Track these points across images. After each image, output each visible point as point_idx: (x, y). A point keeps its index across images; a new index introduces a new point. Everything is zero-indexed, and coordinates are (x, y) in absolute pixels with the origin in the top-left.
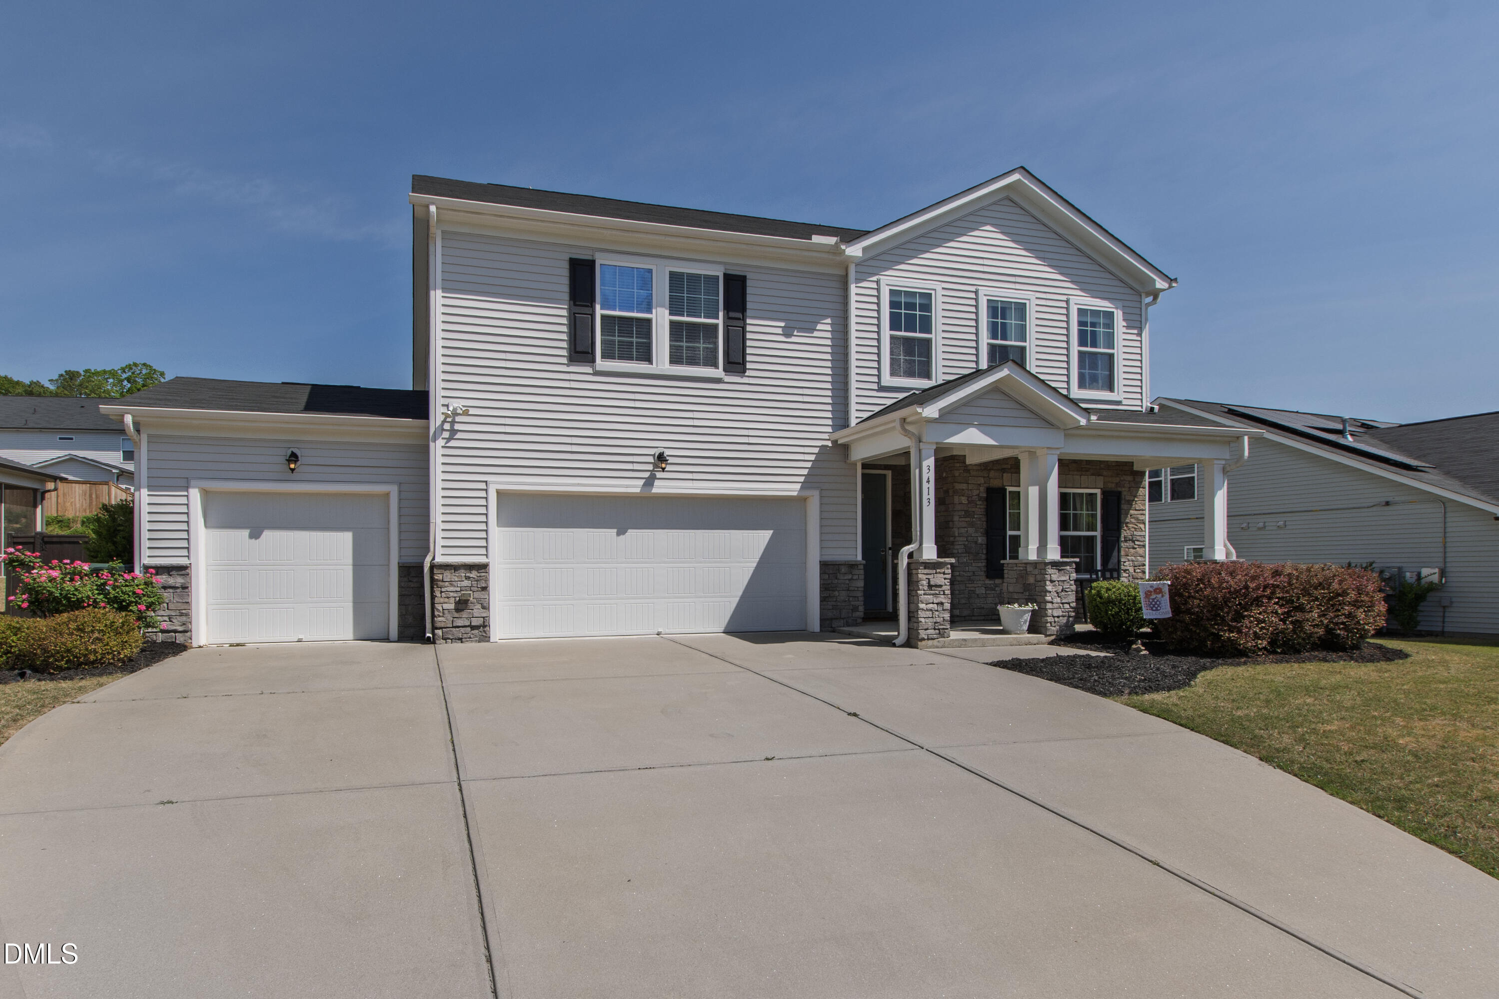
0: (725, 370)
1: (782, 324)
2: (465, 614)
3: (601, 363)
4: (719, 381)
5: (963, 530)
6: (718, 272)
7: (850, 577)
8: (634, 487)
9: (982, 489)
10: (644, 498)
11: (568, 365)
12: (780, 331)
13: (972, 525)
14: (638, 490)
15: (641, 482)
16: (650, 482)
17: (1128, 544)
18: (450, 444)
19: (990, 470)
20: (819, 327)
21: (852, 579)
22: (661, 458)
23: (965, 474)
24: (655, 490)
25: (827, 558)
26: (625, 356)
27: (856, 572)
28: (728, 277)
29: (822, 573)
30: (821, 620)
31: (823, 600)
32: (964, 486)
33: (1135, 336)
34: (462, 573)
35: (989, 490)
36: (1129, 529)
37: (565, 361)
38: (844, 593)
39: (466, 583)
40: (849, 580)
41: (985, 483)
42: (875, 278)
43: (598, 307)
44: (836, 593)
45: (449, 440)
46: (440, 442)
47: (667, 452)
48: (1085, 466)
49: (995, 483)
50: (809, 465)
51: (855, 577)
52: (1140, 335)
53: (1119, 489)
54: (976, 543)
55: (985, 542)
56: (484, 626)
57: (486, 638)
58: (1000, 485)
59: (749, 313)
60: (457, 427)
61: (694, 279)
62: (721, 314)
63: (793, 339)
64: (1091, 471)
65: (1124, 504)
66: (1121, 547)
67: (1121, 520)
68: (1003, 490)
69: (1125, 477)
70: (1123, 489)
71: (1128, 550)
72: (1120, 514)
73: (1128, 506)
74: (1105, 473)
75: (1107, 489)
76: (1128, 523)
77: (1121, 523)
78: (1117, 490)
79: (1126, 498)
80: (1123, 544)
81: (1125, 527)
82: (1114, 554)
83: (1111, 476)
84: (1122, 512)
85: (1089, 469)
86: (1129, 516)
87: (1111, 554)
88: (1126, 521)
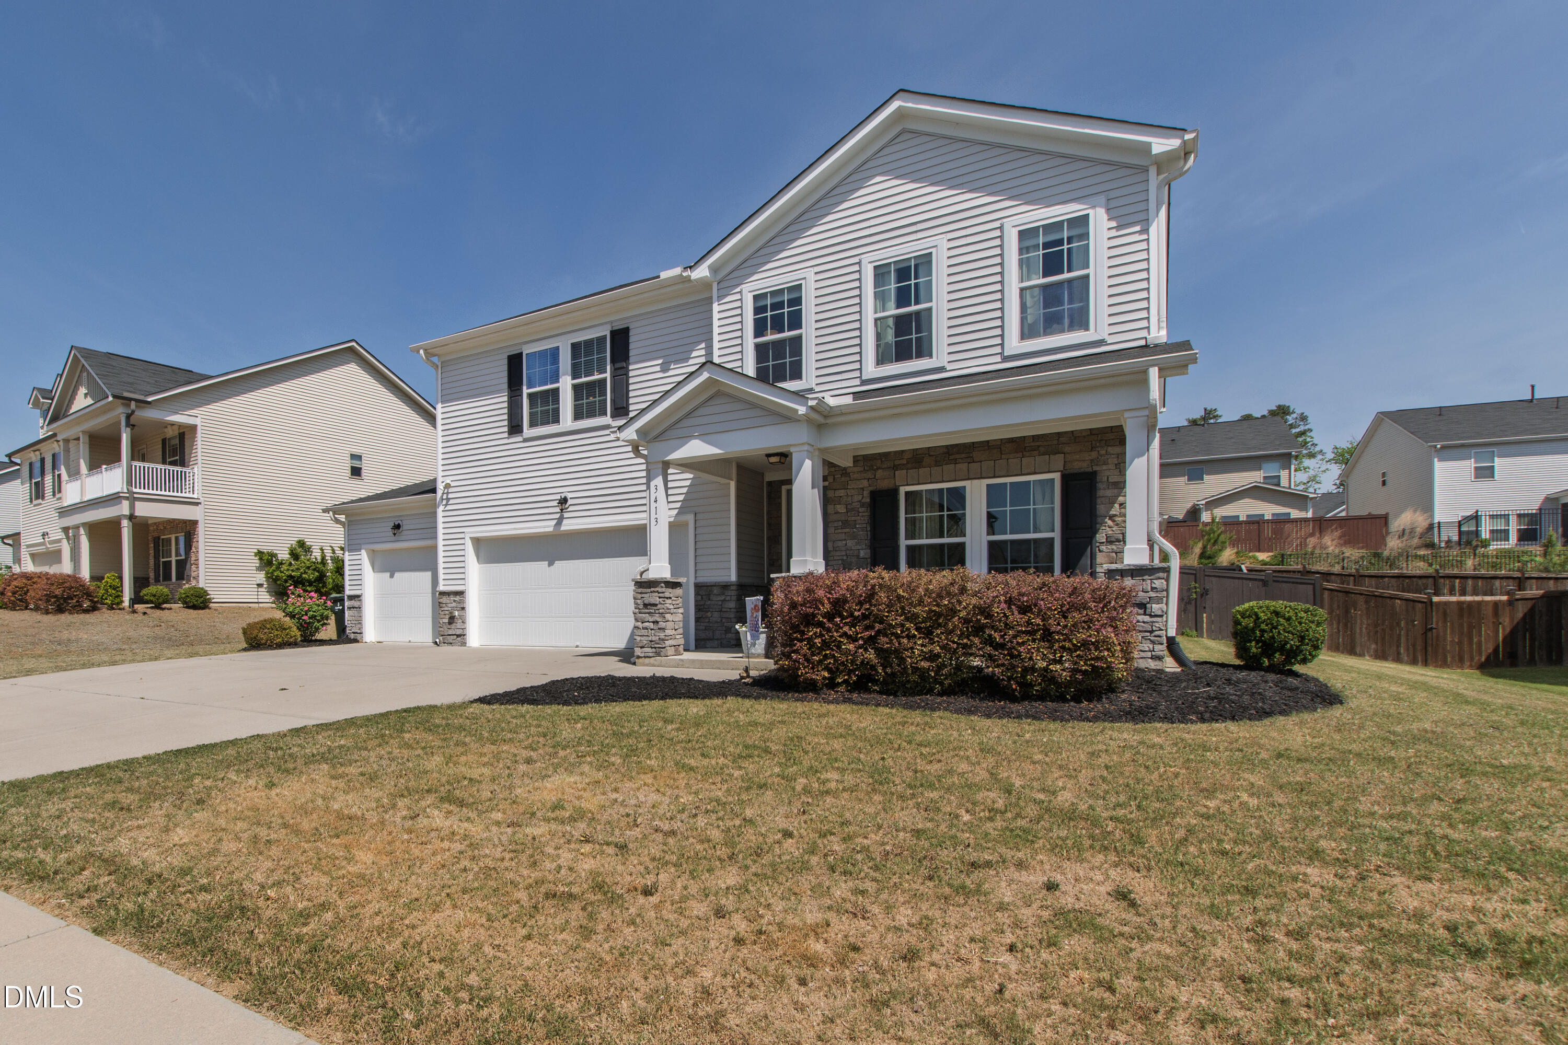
0: (612, 417)
1: (660, 361)
2: (453, 626)
3: (527, 432)
4: (607, 427)
5: (840, 544)
6: (606, 332)
7: (722, 598)
8: (547, 527)
9: (866, 493)
10: (556, 535)
11: (508, 438)
12: (658, 368)
13: (853, 537)
14: (551, 529)
15: (554, 522)
16: (560, 521)
17: (1114, 547)
18: (449, 508)
19: (878, 469)
20: (694, 354)
21: (725, 600)
22: (563, 501)
23: (843, 479)
24: (563, 528)
25: (700, 580)
26: (545, 422)
27: (730, 593)
28: (613, 333)
29: (697, 594)
30: (696, 640)
31: (697, 620)
32: (841, 493)
33: (1137, 235)
34: (452, 598)
35: (874, 495)
36: (1117, 525)
37: (506, 435)
38: (716, 615)
39: (454, 604)
40: (723, 601)
41: (870, 486)
42: (738, 290)
43: (525, 388)
44: (709, 614)
45: (446, 505)
46: (441, 508)
47: (569, 496)
48: (1032, 444)
49: (884, 484)
50: (685, 490)
51: (728, 598)
52: (1145, 231)
53: (1095, 468)
54: (858, 556)
55: (868, 556)
56: (462, 636)
57: (464, 644)
58: (891, 486)
59: (631, 360)
60: (450, 496)
61: (589, 343)
62: (608, 368)
63: (671, 373)
64: (1042, 449)
65: (1104, 489)
66: (1100, 551)
67: (1098, 513)
68: (895, 492)
69: (1110, 449)
70: (1104, 467)
71: (1114, 555)
72: (1096, 504)
73: (1116, 491)
74: (1067, 449)
75: (1072, 471)
76: (1115, 515)
77: (1096, 516)
78: (1090, 470)
79: (1110, 480)
80: (1103, 548)
81: (1110, 523)
82: (1082, 561)
83: (1081, 451)
84: (1099, 501)
85: (1039, 446)
86: (1117, 506)
87: (1078, 562)
88: (1111, 513)
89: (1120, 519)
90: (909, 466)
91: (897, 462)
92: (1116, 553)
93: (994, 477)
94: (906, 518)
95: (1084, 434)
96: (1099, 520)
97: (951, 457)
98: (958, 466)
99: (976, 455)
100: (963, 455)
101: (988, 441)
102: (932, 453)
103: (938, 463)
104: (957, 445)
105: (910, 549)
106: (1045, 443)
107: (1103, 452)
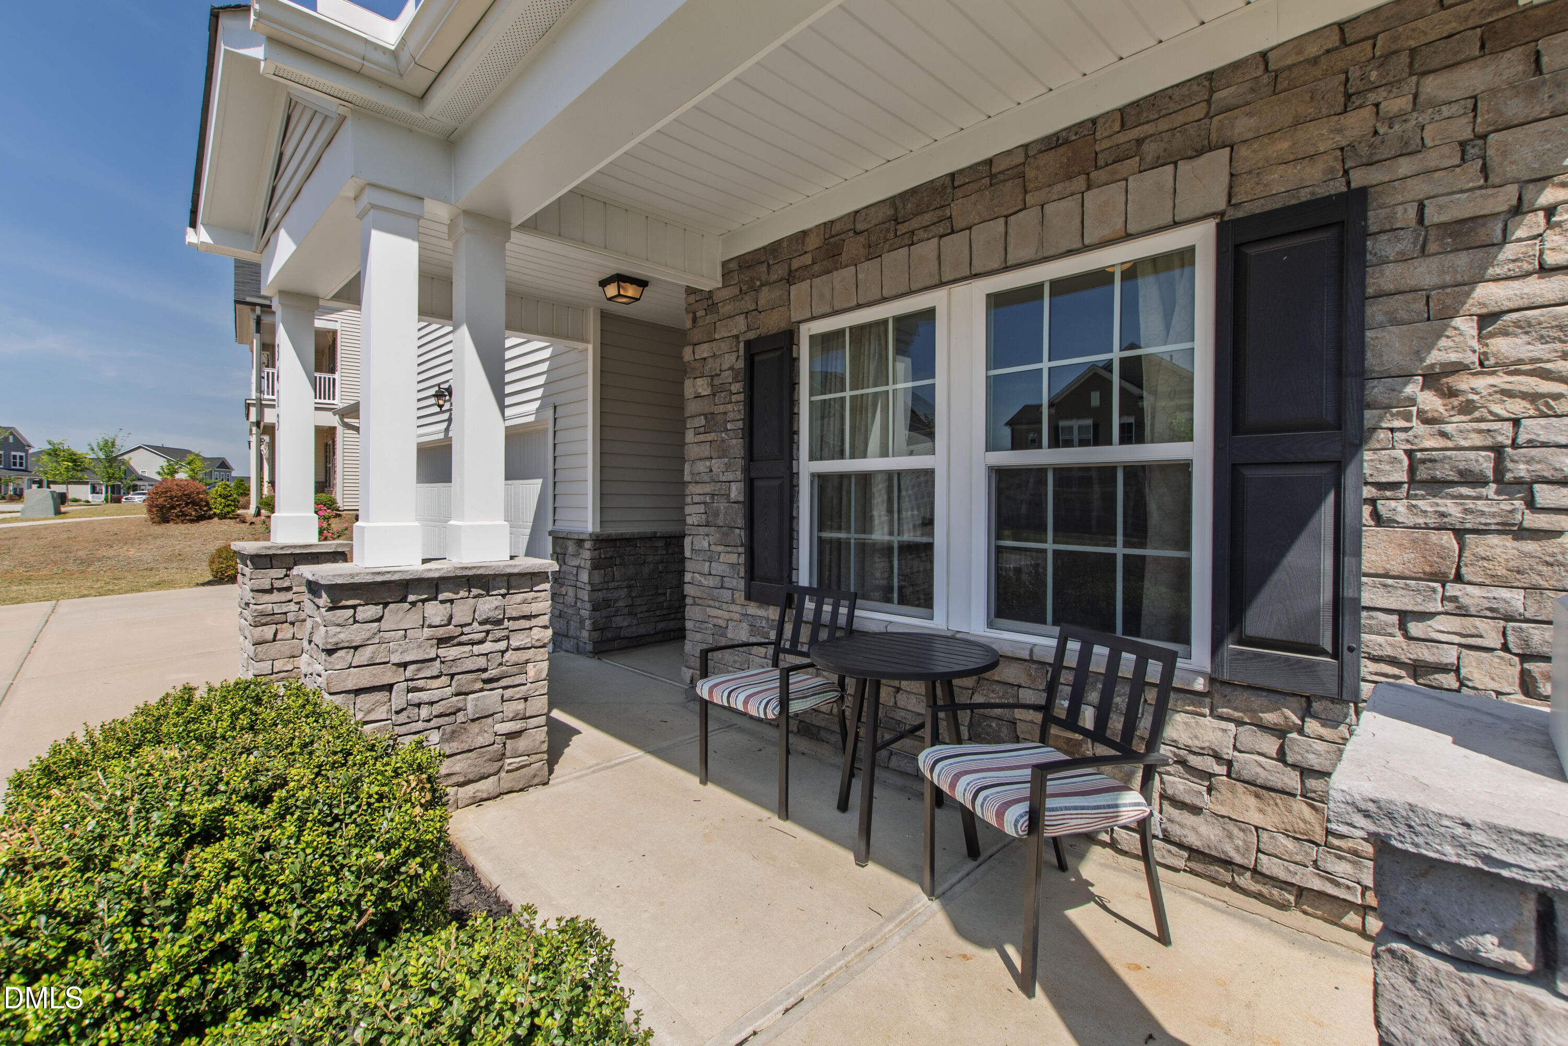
7: (577, 562)
13: (723, 452)
19: (760, 286)
21: (579, 567)
22: (439, 394)
23: (708, 318)
25: (560, 526)
27: (585, 554)
32: (705, 351)
35: (753, 350)
36: (1467, 408)
38: (571, 592)
41: (746, 329)
44: (564, 590)
48: (1122, 138)
49: (772, 323)
50: (545, 367)
51: (583, 564)
53: (1358, 178)
54: (728, 498)
55: (742, 495)
58: (784, 325)
64: (1151, 149)
65: (1403, 259)
66: (1378, 519)
67: (1370, 360)
68: (789, 337)
69: (1431, 86)
70: (1405, 167)
71: (1448, 540)
72: (1362, 328)
73: (1462, 260)
74: (1243, 125)
75: (1258, 208)
76: (1458, 368)
77: (1362, 375)
78: (1339, 186)
79: (1433, 215)
80: (1388, 507)
81: (1430, 401)
82: (1295, 557)
83: (1297, 123)
84: (1375, 312)
85: (1140, 142)
86: (1466, 326)
87: (1282, 554)
88: (1435, 357)
89: (1482, 383)
90: (816, 268)
91: (795, 264)
92: (1460, 533)
93: (1006, 268)
94: (811, 403)
95: (1312, 50)
96: (1376, 390)
97: (902, 229)
98: (916, 249)
99: (962, 210)
100: (927, 218)
101: (989, 162)
102: (860, 227)
103: (872, 253)
104: (914, 191)
105: (822, 481)
106: (1164, 125)
107: (1397, 104)
